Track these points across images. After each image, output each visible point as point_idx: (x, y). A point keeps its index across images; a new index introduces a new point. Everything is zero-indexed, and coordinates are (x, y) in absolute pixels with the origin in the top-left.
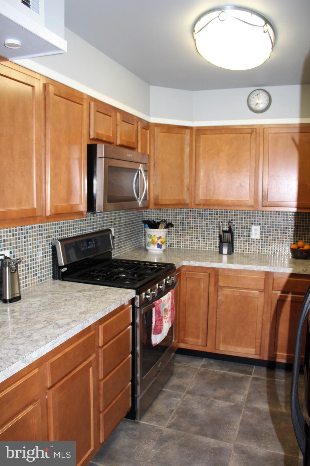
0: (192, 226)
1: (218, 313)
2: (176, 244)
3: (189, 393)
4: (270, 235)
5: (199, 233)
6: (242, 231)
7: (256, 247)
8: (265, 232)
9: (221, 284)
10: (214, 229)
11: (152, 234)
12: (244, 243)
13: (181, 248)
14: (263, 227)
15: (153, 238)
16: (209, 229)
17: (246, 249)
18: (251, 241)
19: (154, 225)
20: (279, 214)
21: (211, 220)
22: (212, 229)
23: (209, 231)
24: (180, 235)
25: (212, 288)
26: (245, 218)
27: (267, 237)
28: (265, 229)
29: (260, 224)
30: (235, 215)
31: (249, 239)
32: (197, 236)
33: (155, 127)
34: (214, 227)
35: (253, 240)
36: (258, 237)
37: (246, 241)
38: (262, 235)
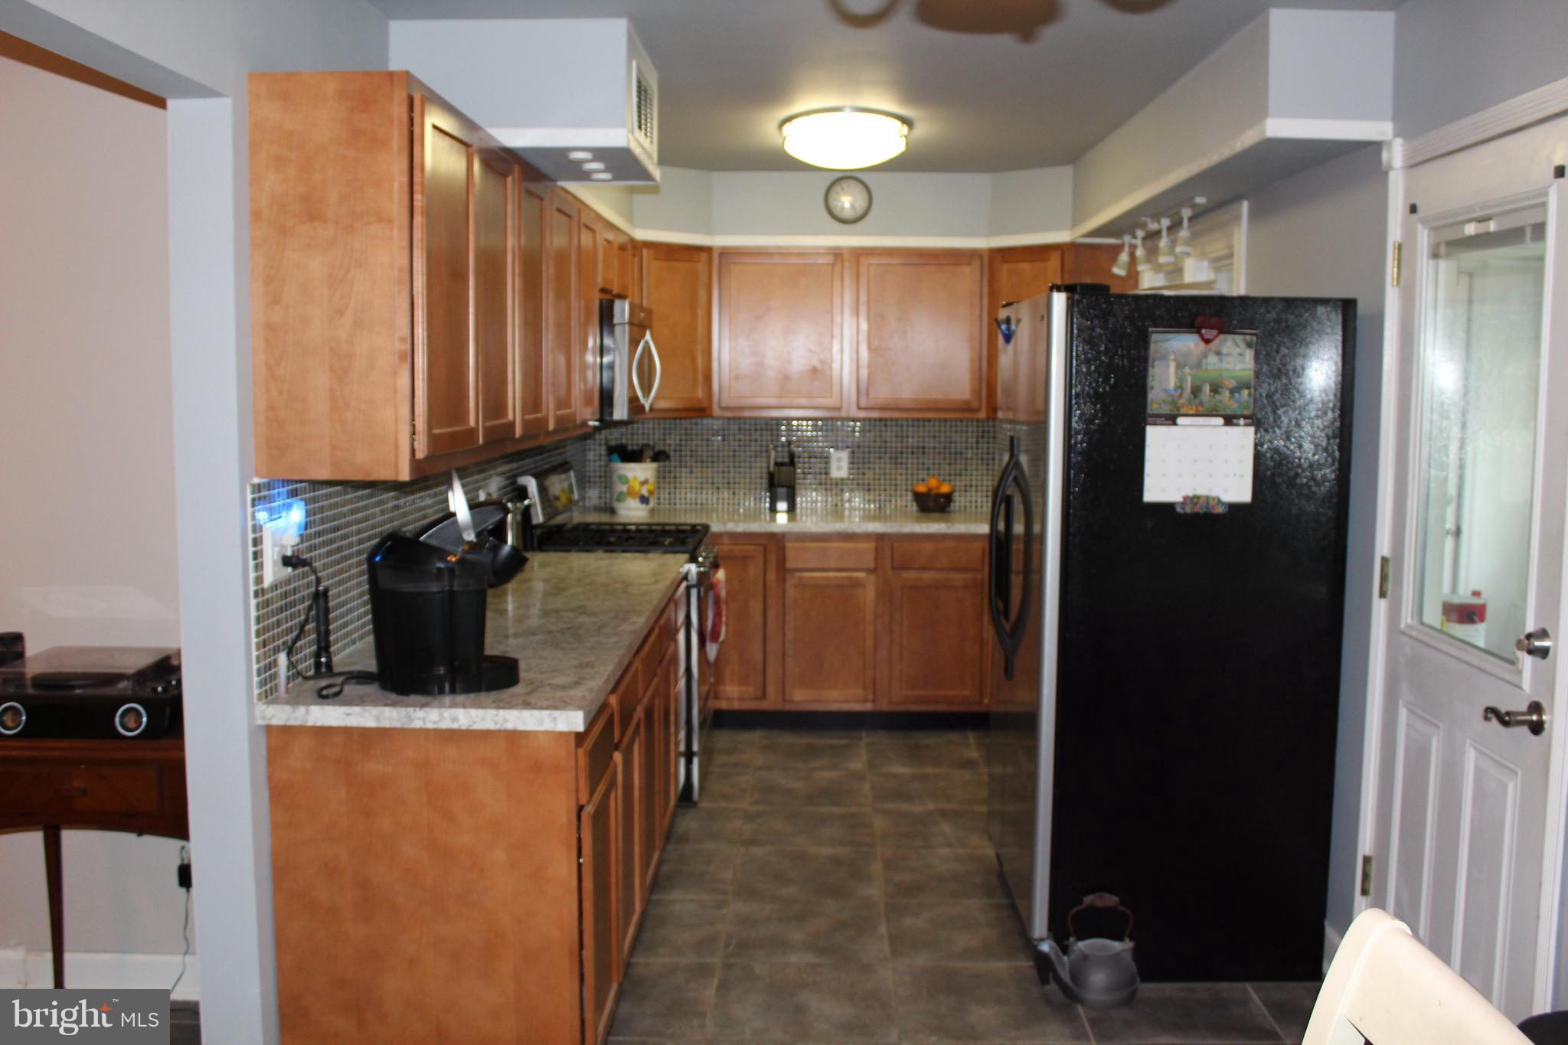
0: (702, 456)
1: (787, 625)
4: (869, 469)
5: (718, 472)
6: (810, 463)
7: (841, 495)
8: (858, 463)
9: (790, 565)
10: (750, 462)
11: (630, 475)
12: (815, 489)
13: (678, 506)
14: (853, 452)
15: (631, 484)
16: (740, 462)
17: (821, 500)
18: (832, 484)
19: (632, 456)
20: (886, 426)
21: (742, 443)
22: (745, 461)
23: (740, 467)
24: (675, 477)
25: (772, 576)
27: (864, 474)
28: (858, 458)
29: (848, 447)
30: (794, 431)
31: (826, 479)
32: (713, 478)
33: (643, 251)
34: (751, 457)
35: (834, 482)
36: (844, 473)
37: (821, 484)
38: (853, 469)
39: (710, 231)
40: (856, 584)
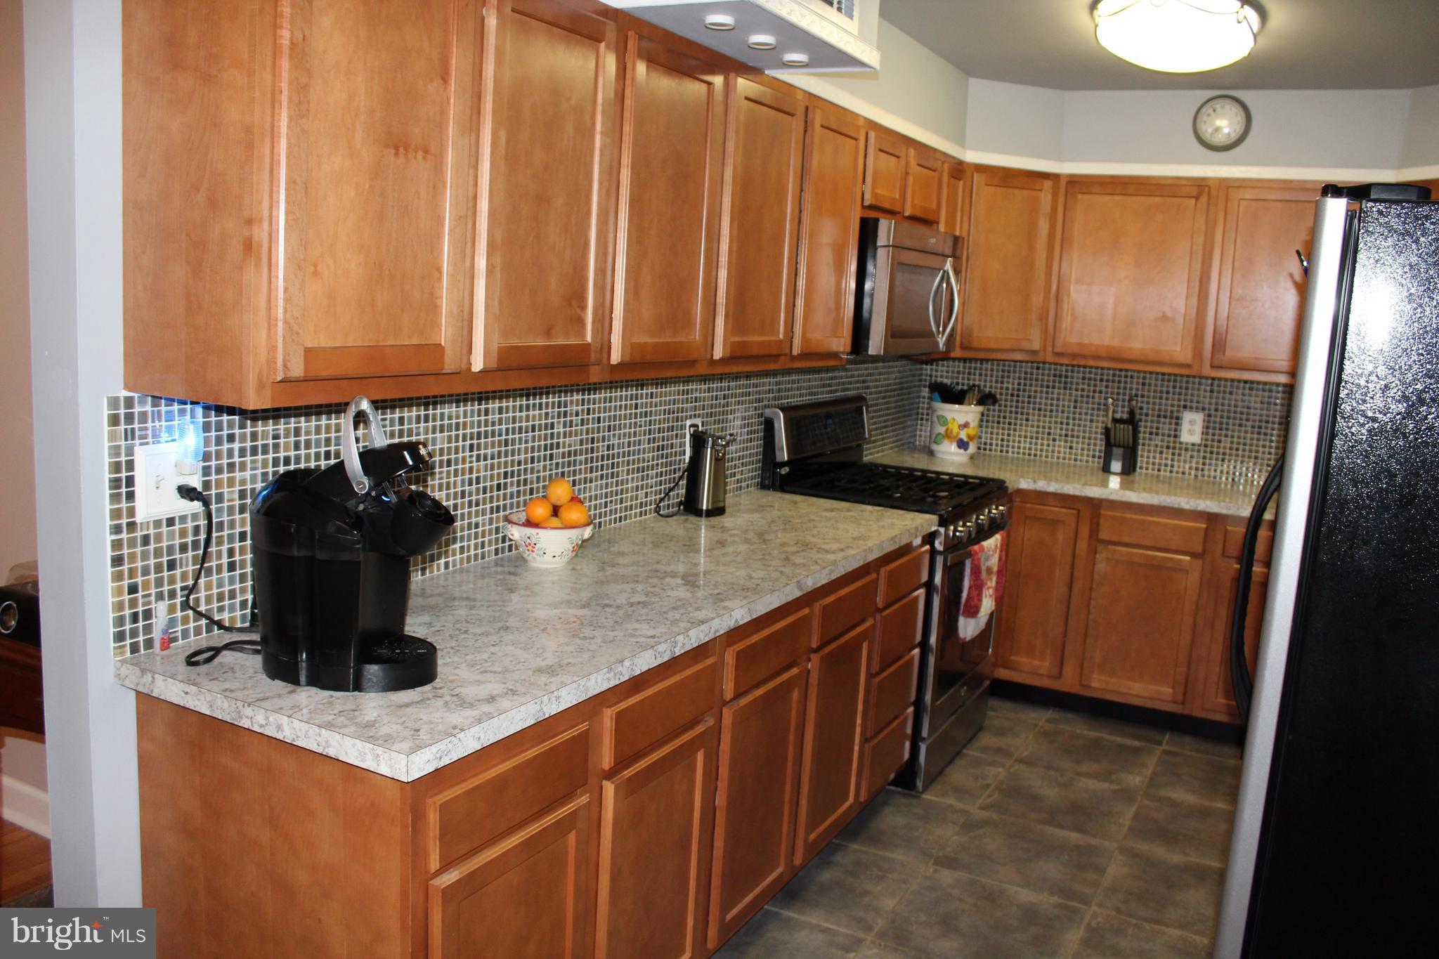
0: (1040, 404)
1: (1093, 602)
2: (997, 445)
3: (1020, 761)
4: (1226, 436)
5: (1056, 423)
6: (1158, 422)
7: (1190, 462)
8: (1214, 428)
9: (1104, 535)
10: (1092, 415)
11: (949, 416)
12: (1161, 453)
13: (1010, 454)
14: (1209, 416)
15: (950, 426)
16: (1080, 414)
17: (1166, 465)
18: (1180, 449)
19: (953, 396)
20: (1251, 389)
21: (1085, 393)
22: (1086, 413)
23: (1080, 419)
24: (1010, 424)
25: (1082, 546)
26: (1168, 392)
27: (1219, 441)
28: (1215, 422)
29: (1203, 409)
30: (1144, 384)
31: (1175, 442)
32: (1050, 428)
33: (975, 174)
34: (1093, 409)
35: (1184, 446)
36: (1196, 438)
37: (1168, 447)
38: (1207, 434)
39: (1060, 158)
40: (1180, 569)
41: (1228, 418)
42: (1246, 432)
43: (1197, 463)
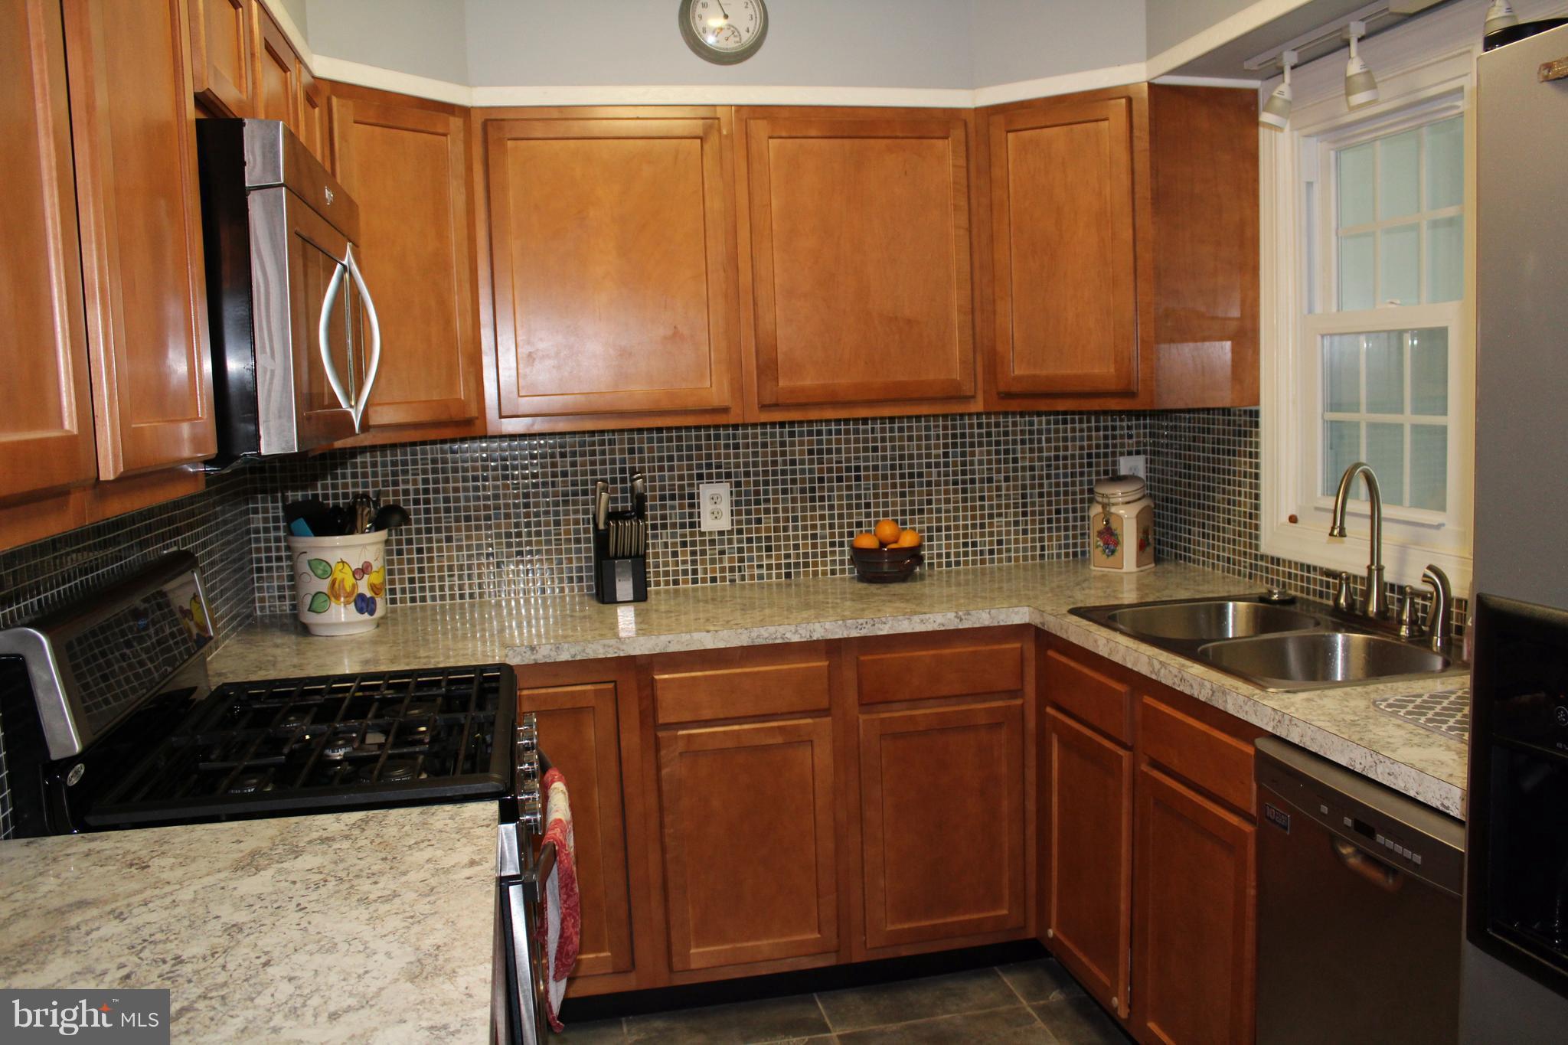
0: (467, 509)
1: (668, 831)
2: (403, 591)
4: (767, 511)
5: (499, 536)
6: (663, 507)
7: (721, 561)
8: (748, 503)
9: (666, 715)
10: (557, 513)
11: (333, 558)
12: (675, 554)
14: (738, 484)
15: (338, 576)
16: (537, 514)
17: (685, 572)
18: (703, 543)
19: (334, 522)
20: (792, 434)
22: (547, 513)
23: (538, 524)
24: (420, 551)
25: (632, 740)
26: (671, 459)
27: (759, 521)
28: (747, 493)
29: (728, 475)
30: (632, 451)
31: (692, 534)
33: (334, 100)
34: (557, 504)
35: (707, 538)
36: (725, 523)
37: (684, 544)
38: (739, 513)
40: (797, 740)
41: (766, 483)
42: (794, 500)
43: (731, 560)
